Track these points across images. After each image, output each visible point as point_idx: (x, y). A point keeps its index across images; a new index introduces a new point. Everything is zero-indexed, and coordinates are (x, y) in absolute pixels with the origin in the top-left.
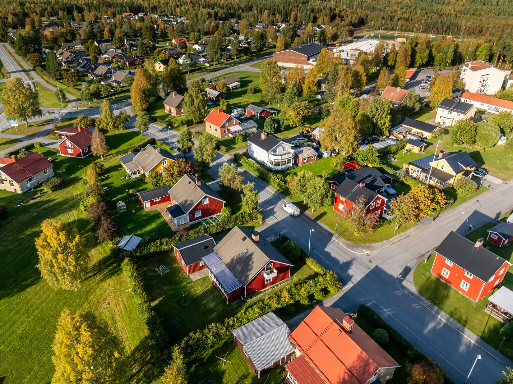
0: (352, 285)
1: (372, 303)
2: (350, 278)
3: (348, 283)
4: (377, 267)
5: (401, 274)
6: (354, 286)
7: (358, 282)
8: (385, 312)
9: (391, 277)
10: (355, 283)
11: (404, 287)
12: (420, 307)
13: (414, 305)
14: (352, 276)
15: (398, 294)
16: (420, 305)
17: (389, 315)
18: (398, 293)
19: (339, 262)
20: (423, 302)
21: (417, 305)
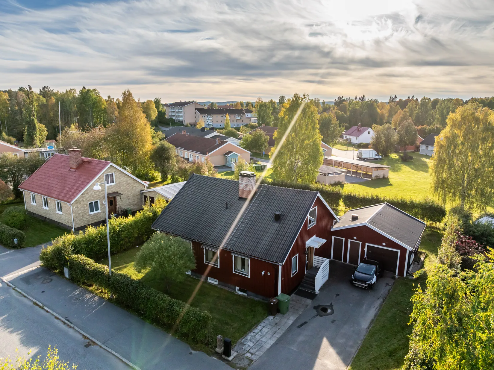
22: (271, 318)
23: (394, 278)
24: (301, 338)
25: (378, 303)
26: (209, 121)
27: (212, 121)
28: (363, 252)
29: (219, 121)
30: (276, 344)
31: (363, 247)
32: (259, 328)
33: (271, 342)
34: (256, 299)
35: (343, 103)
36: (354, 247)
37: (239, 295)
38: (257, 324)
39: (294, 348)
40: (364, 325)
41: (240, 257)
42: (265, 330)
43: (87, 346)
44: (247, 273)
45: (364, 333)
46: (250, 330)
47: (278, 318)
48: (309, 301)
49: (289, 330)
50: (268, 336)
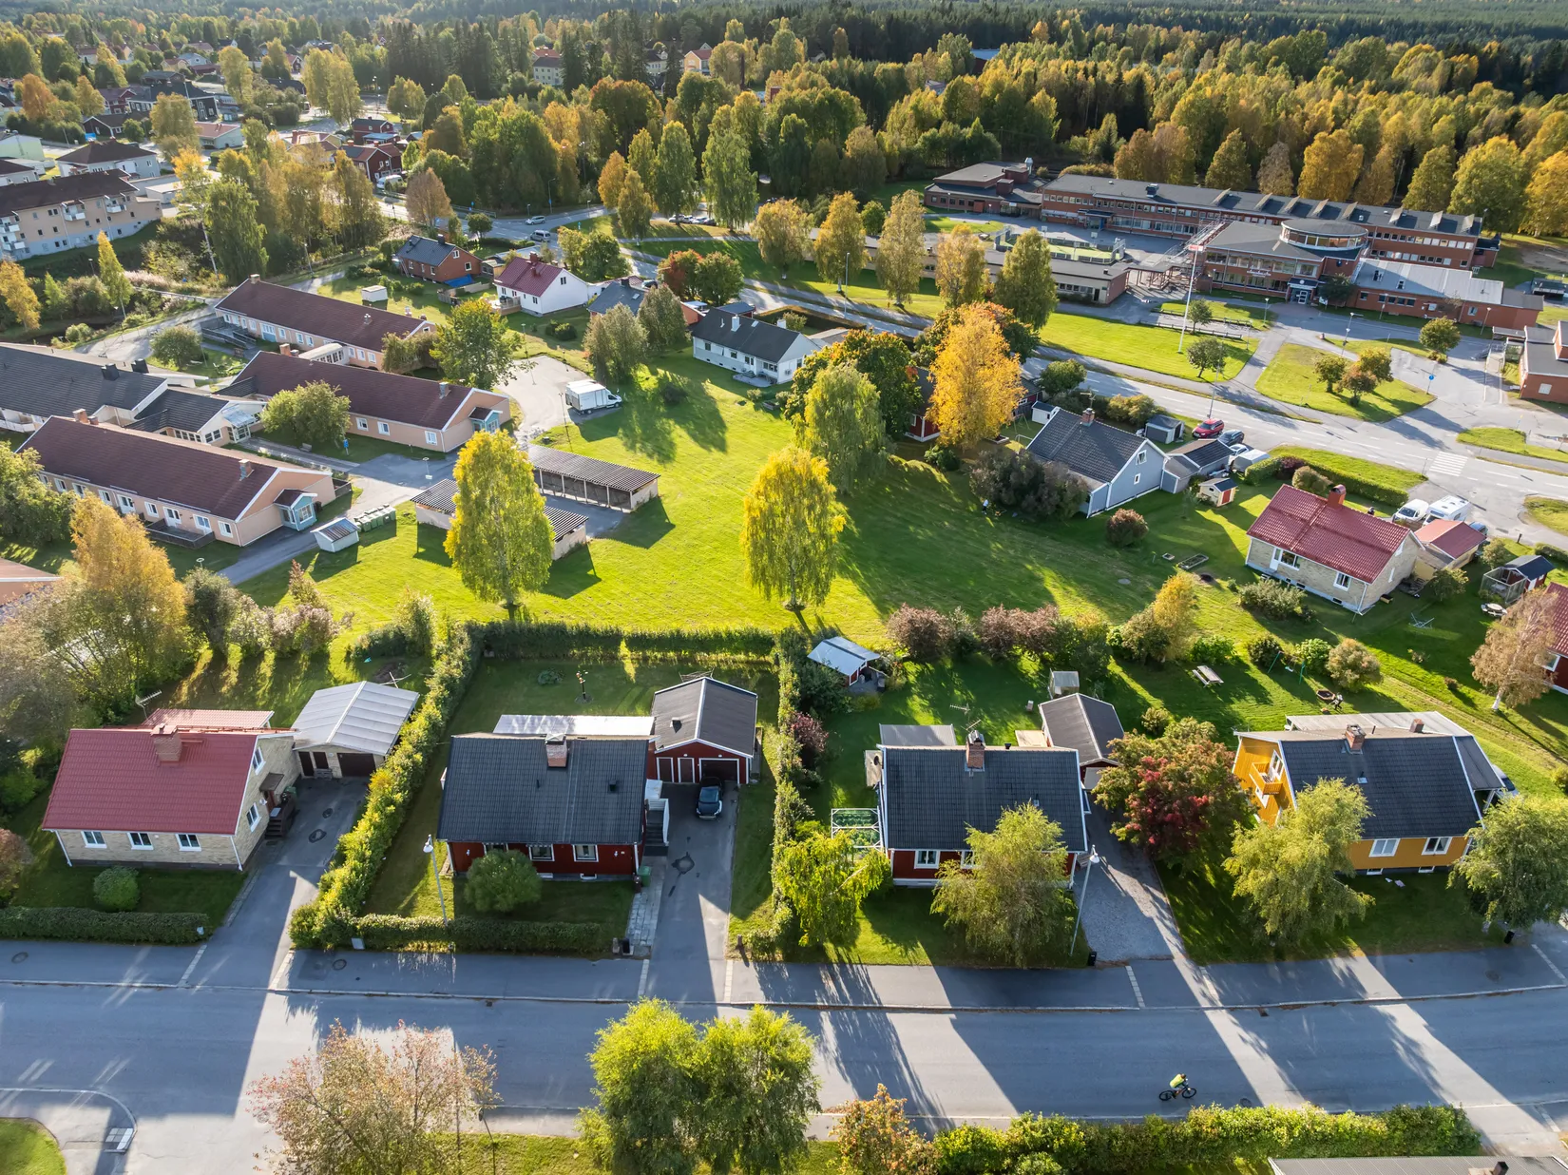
0: (273, 985)
1: (185, 977)
2: (296, 999)
3: (290, 979)
4: (228, 1109)
5: (126, 1151)
6: (267, 984)
7: (260, 1008)
8: (137, 978)
9: (158, 1110)
10: (270, 996)
11: (99, 1102)
12: (22, 1078)
13: (47, 1065)
14: (293, 1008)
15: (111, 1065)
16: (24, 1084)
17: (120, 978)
18: (114, 1067)
19: (366, 1024)
20: (12, 1097)
21: (33, 1078)
22: (638, 896)
23: (736, 788)
24: (678, 906)
25: (730, 834)
26: (12, 238)
27: (23, 235)
28: (697, 768)
29: (48, 231)
30: (660, 921)
31: (697, 762)
32: (634, 912)
33: (655, 922)
34: (610, 880)
35: (444, 110)
36: (686, 765)
37: (588, 882)
38: (629, 909)
39: (677, 919)
40: (727, 865)
41: (580, 846)
42: (641, 912)
43: (490, 1004)
44: (594, 856)
45: (729, 877)
46: (627, 919)
47: (645, 892)
48: (664, 859)
49: (663, 902)
50: (648, 917)
